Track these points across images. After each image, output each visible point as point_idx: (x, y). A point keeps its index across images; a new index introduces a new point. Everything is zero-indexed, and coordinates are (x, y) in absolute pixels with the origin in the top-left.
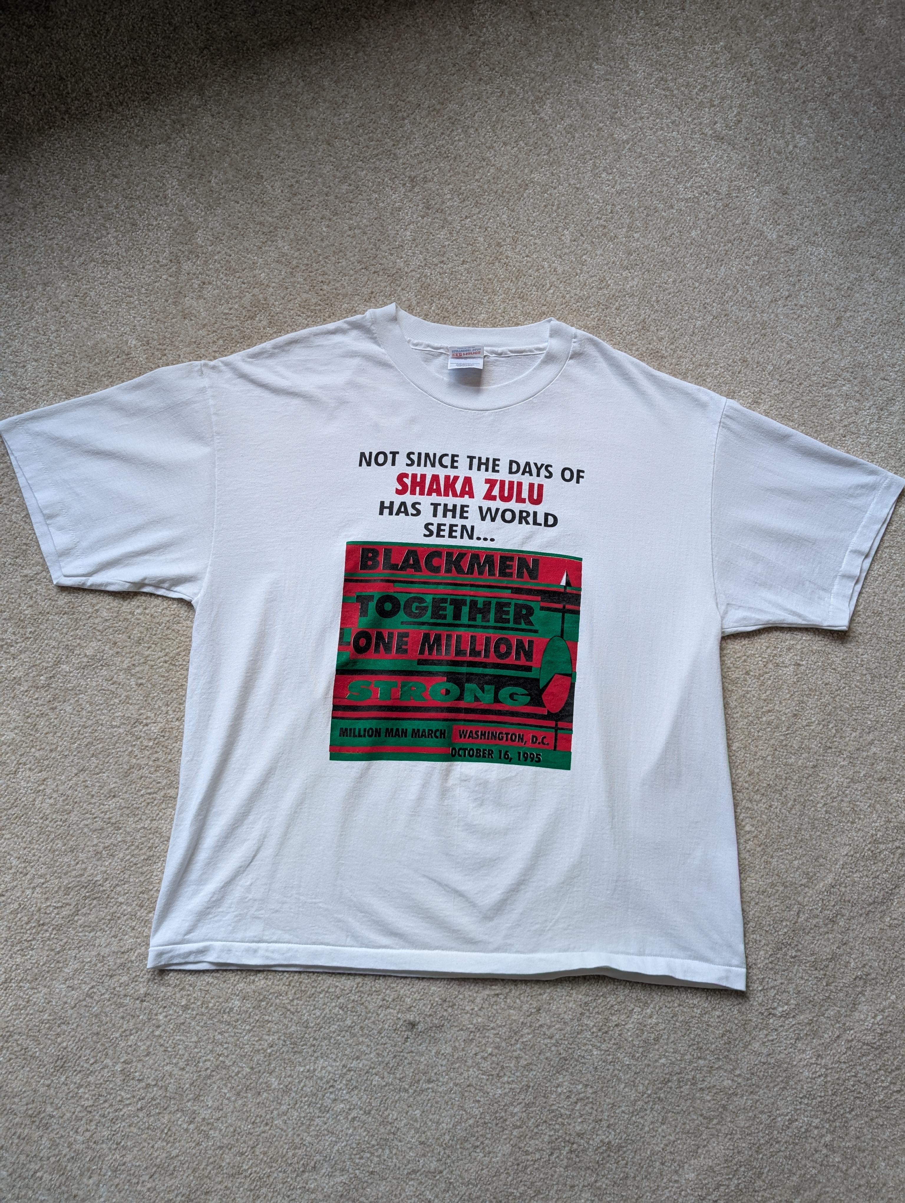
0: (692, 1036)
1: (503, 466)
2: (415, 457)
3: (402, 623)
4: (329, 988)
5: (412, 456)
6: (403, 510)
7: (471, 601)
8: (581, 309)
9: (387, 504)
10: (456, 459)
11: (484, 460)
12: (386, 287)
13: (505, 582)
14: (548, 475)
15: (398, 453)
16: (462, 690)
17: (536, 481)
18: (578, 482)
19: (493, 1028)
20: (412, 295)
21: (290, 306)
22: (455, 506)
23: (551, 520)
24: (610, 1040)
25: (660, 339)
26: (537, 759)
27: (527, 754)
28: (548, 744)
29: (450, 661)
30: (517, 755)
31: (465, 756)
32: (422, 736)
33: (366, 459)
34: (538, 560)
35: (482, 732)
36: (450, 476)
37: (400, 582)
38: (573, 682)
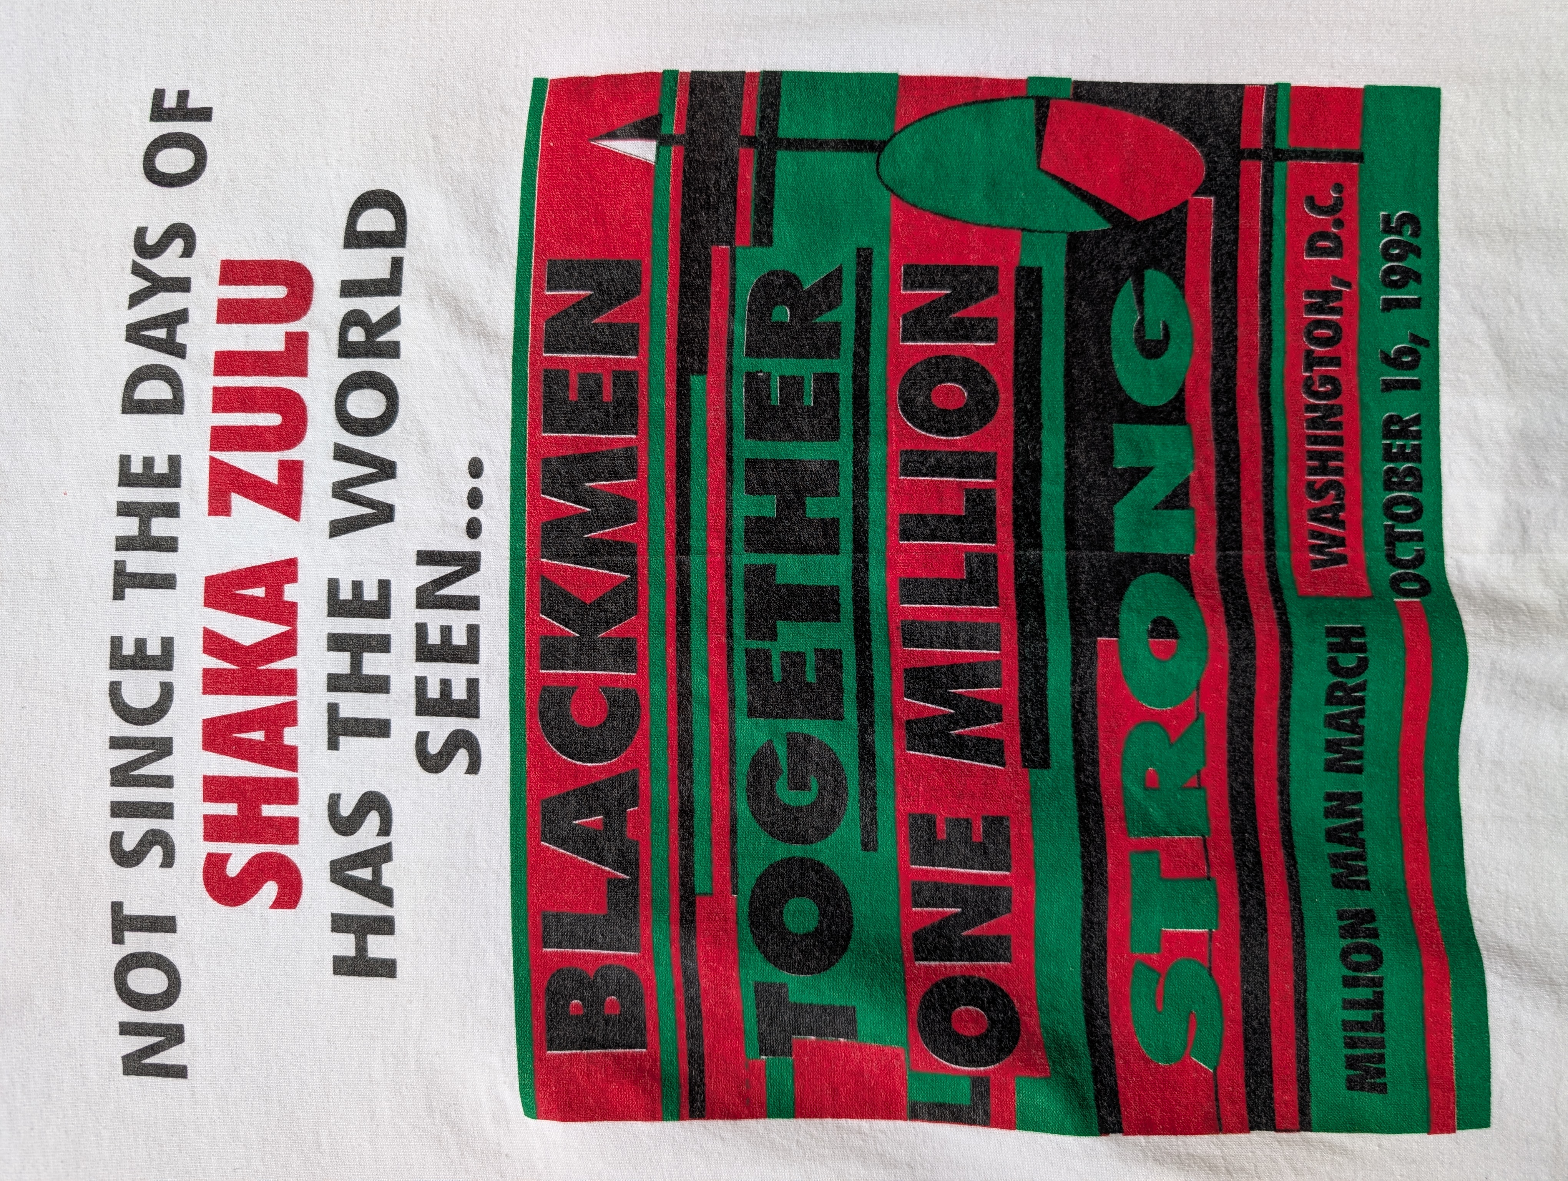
1: (152, 439)
2: (134, 830)
3: (869, 844)
5: (129, 844)
6: (365, 874)
7: (752, 545)
9: (346, 944)
10: (129, 649)
11: (130, 526)
13: (657, 405)
14: (178, 245)
15: (117, 907)
16: (1144, 563)
17: (207, 293)
18: (205, 114)
22: (337, 642)
23: (377, 220)
26: (1408, 230)
27: (1391, 271)
28: (1339, 188)
29: (1022, 624)
30: (1396, 312)
31: (1419, 537)
32: (1355, 728)
33: (153, 1050)
34: (553, 263)
35: (1313, 471)
36: (207, 672)
37: (687, 867)
38: (1069, 92)
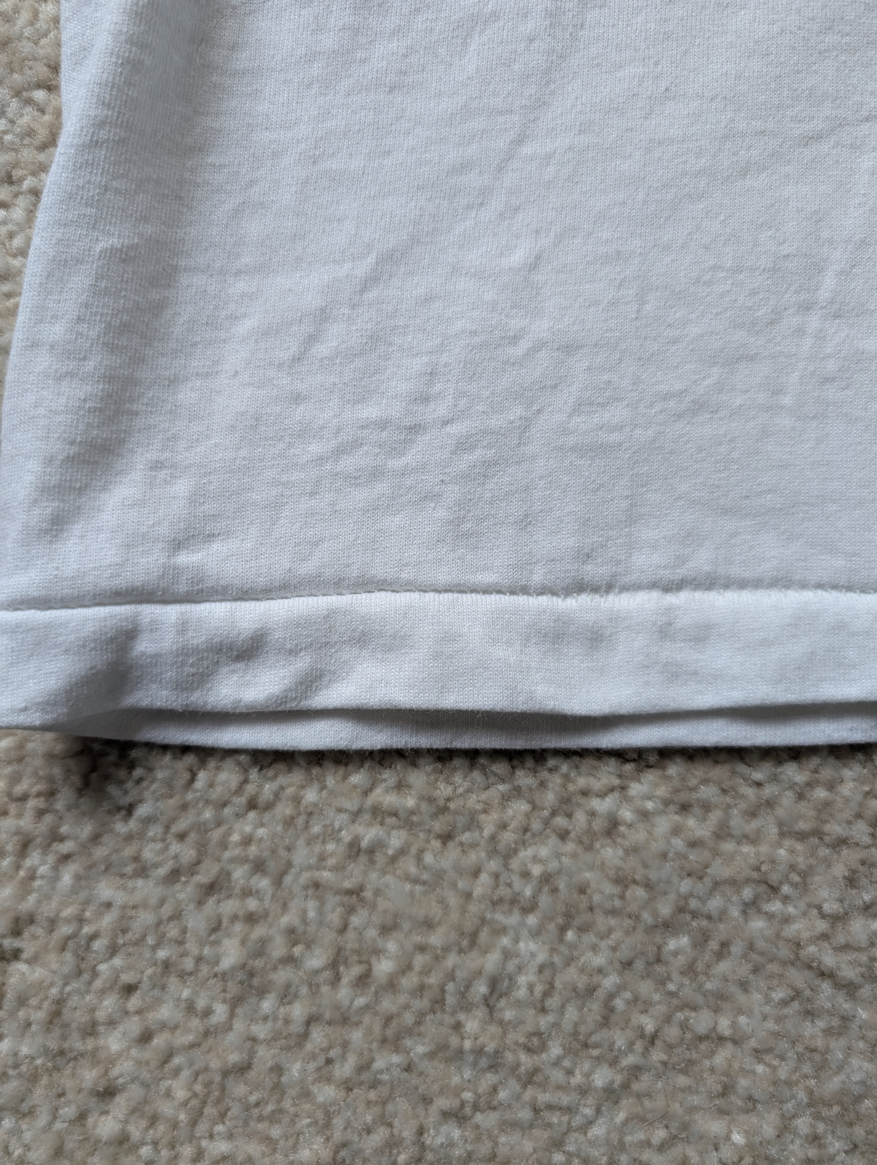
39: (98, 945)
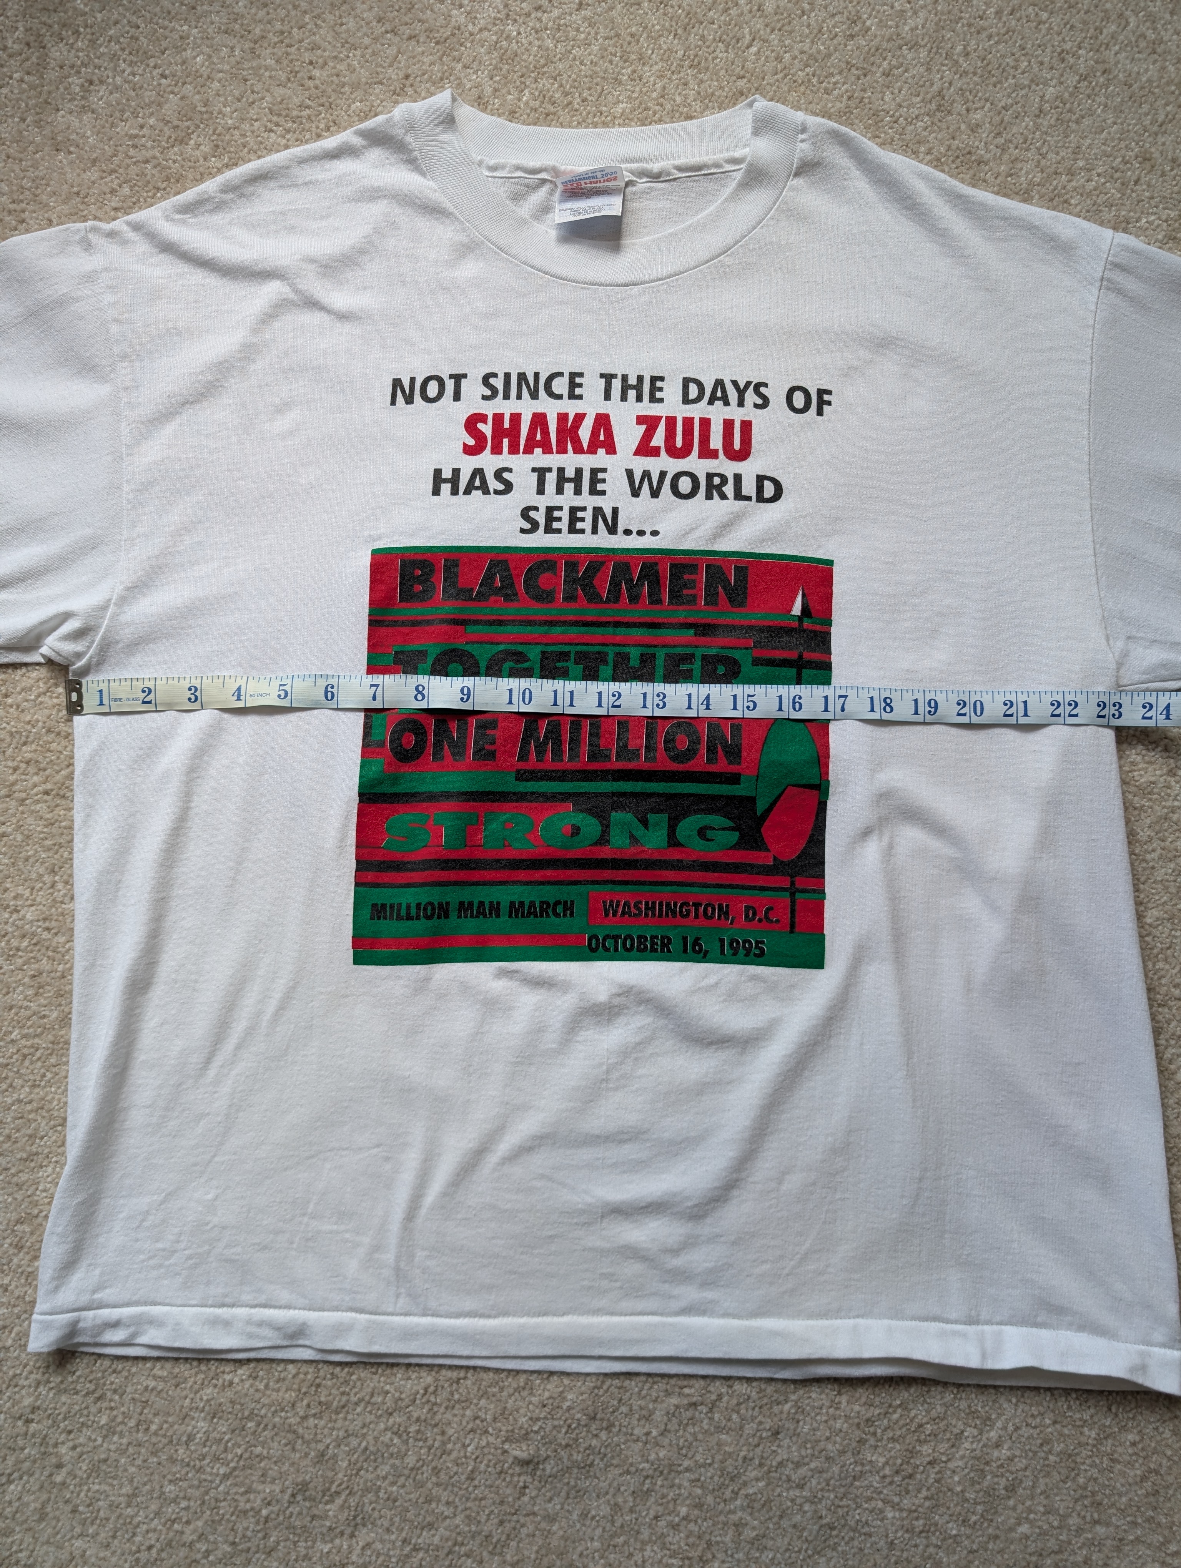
0: (1081, 1480)
1: (672, 392)
2: (498, 383)
4: (372, 1395)
5: (492, 381)
6: (477, 483)
7: (617, 655)
8: (815, 80)
9: (447, 474)
10: (578, 380)
11: (632, 381)
12: (432, 64)
13: (682, 614)
14: (760, 401)
15: (465, 376)
16: (606, 827)
17: (737, 414)
18: (820, 413)
19: (687, 1470)
20: (482, 76)
21: (252, 113)
22: (579, 472)
23: (769, 490)
24: (919, 1491)
25: (974, 128)
26: (758, 951)
27: (738, 943)
28: (777, 921)
29: (579, 772)
30: (718, 944)
31: (616, 950)
32: (529, 913)
33: (403, 391)
34: (746, 568)
35: (647, 904)
36: (567, 414)
37: (477, 622)
38: (822, 799)
39: (60, 1417)
